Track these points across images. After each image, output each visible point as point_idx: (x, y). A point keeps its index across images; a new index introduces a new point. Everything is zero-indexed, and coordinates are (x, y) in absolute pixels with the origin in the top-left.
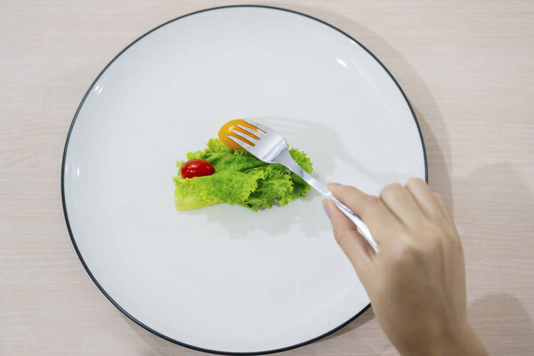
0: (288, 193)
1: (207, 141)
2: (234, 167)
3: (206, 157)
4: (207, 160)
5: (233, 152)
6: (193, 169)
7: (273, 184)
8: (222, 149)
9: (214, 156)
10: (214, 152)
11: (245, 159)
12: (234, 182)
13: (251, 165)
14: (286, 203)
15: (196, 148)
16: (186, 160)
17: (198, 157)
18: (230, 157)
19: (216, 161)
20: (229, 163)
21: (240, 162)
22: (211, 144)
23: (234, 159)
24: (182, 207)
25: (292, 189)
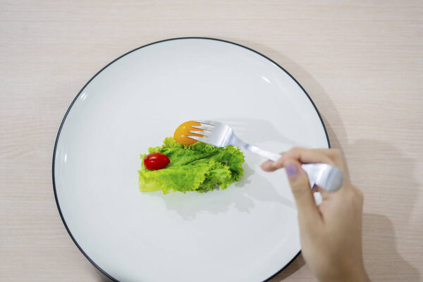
0: (227, 180)
1: (164, 139)
2: (184, 159)
3: (163, 151)
4: (164, 153)
5: (183, 148)
6: (153, 160)
7: (215, 173)
8: (175, 145)
9: (169, 150)
10: (169, 147)
11: (193, 152)
12: (187, 177)
13: (197, 157)
14: (226, 187)
15: (155, 144)
16: (148, 153)
17: (157, 151)
18: (181, 151)
19: (170, 154)
20: (180, 156)
21: (189, 155)
22: (166, 142)
23: (185, 153)
24: (143, 189)
25: (230, 177)
